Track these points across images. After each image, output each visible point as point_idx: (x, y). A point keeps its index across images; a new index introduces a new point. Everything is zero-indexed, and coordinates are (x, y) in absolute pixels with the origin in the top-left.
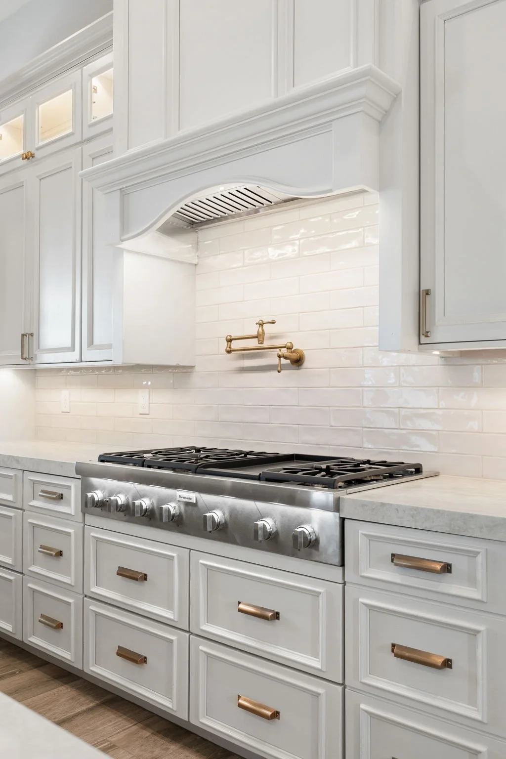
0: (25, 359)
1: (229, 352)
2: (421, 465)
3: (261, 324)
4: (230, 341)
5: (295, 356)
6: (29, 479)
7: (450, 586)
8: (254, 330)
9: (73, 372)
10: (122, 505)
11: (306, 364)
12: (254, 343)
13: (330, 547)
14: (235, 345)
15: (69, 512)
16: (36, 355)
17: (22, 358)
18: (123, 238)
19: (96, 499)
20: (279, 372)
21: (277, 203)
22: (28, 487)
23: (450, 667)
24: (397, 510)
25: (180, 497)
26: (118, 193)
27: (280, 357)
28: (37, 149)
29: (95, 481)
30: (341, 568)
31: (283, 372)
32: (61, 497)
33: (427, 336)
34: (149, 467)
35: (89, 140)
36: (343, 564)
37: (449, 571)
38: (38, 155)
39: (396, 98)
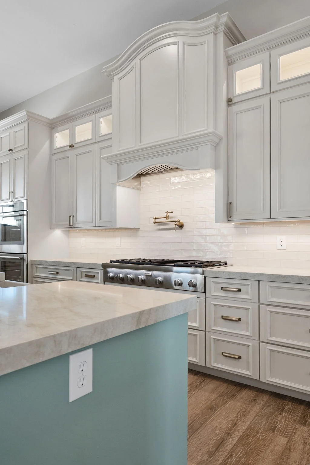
0: (70, 225)
1: (155, 223)
2: (227, 262)
3: (167, 213)
4: (155, 219)
5: (180, 224)
6: (80, 271)
7: (241, 295)
8: (165, 215)
9: (86, 231)
10: (121, 278)
11: (184, 227)
12: (165, 220)
13: (200, 287)
14: (157, 220)
15: (98, 282)
16: (75, 224)
17: (69, 225)
18: (118, 181)
19: (111, 276)
20: (175, 230)
21: (173, 169)
22: (79, 273)
23: (240, 321)
24: (223, 273)
25: (145, 273)
26: (116, 165)
27: (175, 225)
28: (75, 144)
29: (109, 269)
30: (204, 293)
31: (176, 230)
32: (94, 276)
33: (231, 218)
34: (131, 264)
35: (99, 142)
36: (205, 292)
37: (240, 291)
38: (76, 146)
39: (221, 139)
